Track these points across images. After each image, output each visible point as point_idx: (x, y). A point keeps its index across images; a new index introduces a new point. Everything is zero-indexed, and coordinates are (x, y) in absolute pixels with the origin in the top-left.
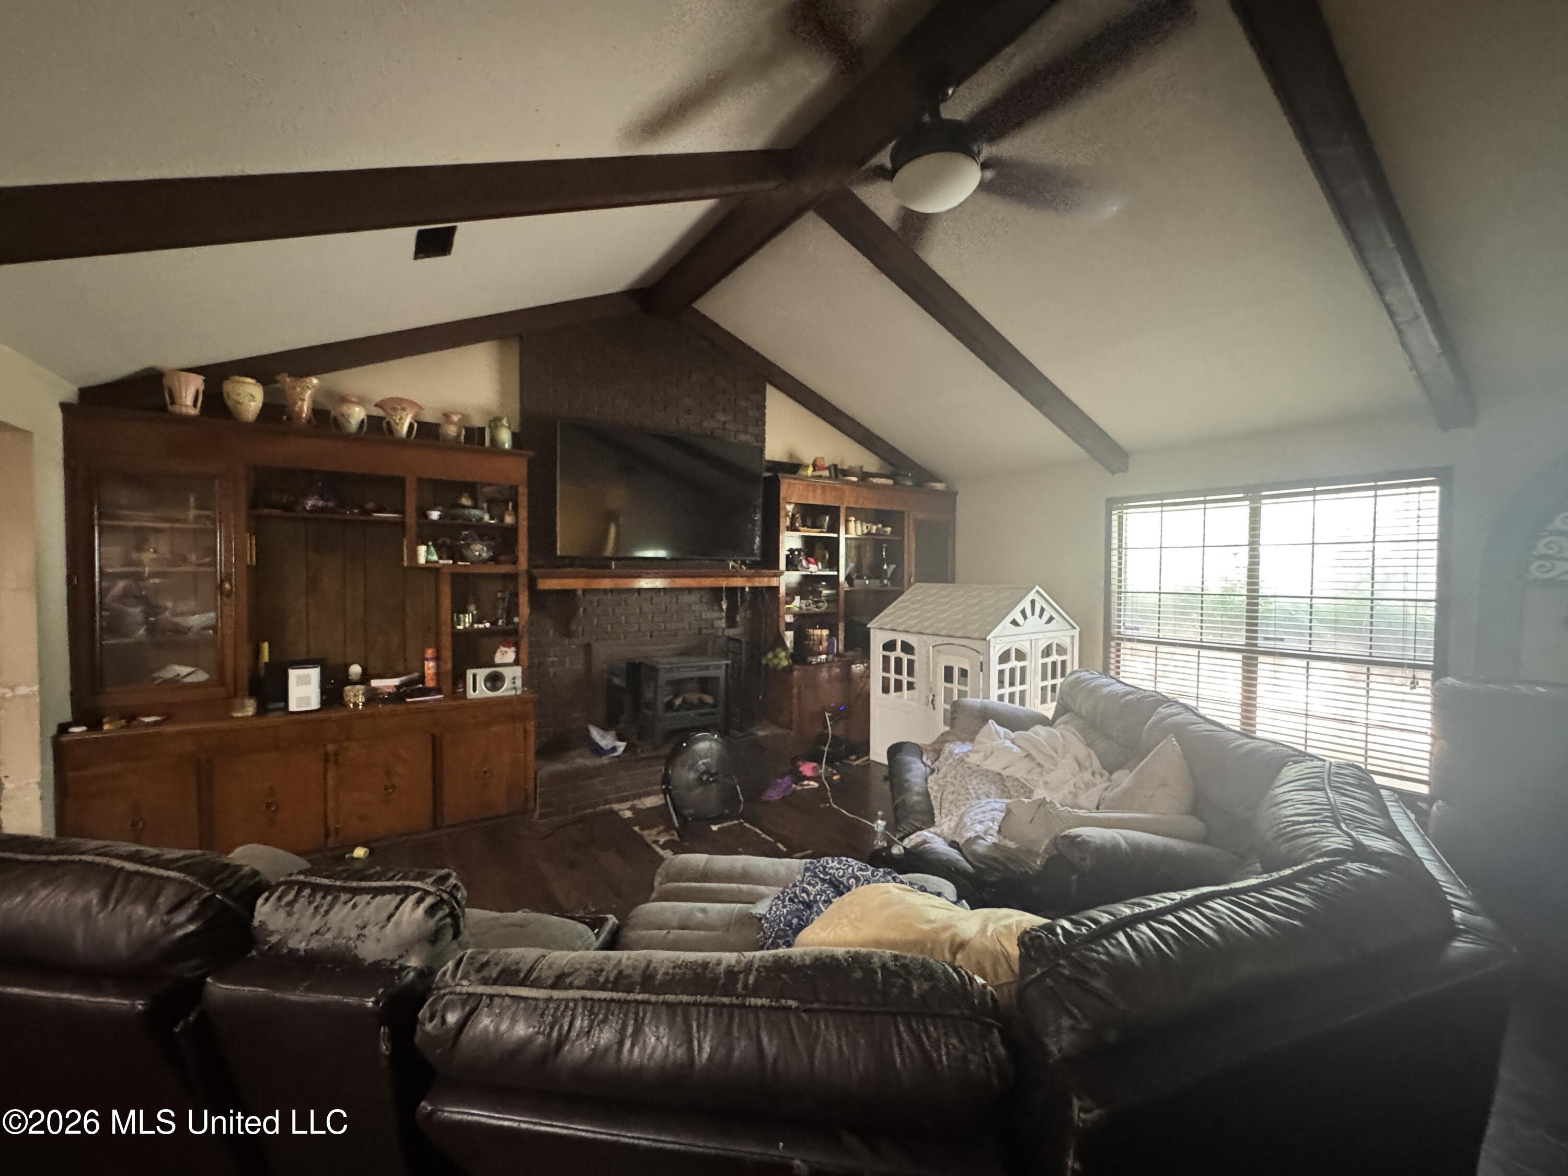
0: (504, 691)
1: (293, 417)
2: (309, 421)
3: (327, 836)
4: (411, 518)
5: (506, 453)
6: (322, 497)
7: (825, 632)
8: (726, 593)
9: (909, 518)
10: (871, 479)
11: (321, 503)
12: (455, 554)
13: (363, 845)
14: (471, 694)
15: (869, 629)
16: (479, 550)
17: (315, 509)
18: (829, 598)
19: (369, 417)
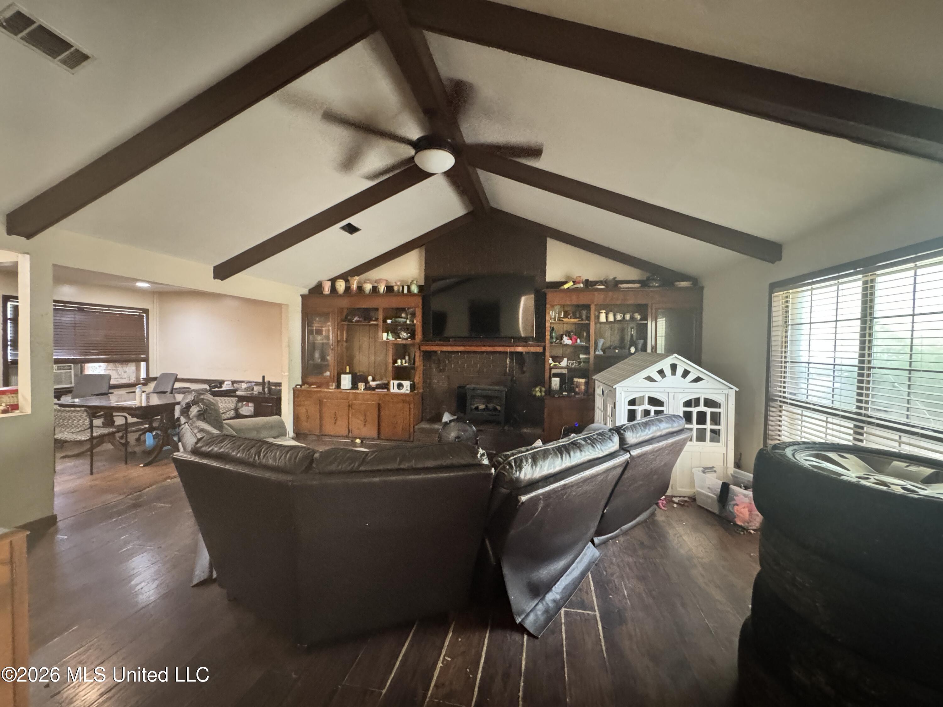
0: (403, 391)
1: (352, 290)
2: (356, 291)
3: (349, 432)
4: (381, 323)
5: (415, 295)
6: (359, 317)
7: (582, 381)
8: (509, 355)
9: (652, 309)
10: (620, 285)
11: (358, 319)
12: (397, 335)
13: (360, 438)
14: (392, 390)
15: (595, 380)
16: (404, 335)
17: (357, 321)
18: (585, 361)
19: (373, 287)
